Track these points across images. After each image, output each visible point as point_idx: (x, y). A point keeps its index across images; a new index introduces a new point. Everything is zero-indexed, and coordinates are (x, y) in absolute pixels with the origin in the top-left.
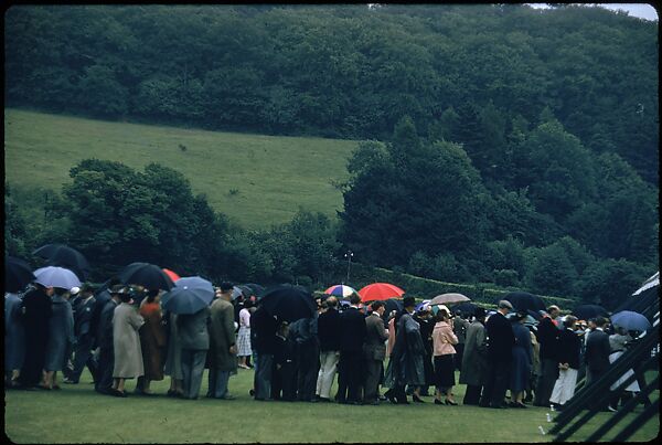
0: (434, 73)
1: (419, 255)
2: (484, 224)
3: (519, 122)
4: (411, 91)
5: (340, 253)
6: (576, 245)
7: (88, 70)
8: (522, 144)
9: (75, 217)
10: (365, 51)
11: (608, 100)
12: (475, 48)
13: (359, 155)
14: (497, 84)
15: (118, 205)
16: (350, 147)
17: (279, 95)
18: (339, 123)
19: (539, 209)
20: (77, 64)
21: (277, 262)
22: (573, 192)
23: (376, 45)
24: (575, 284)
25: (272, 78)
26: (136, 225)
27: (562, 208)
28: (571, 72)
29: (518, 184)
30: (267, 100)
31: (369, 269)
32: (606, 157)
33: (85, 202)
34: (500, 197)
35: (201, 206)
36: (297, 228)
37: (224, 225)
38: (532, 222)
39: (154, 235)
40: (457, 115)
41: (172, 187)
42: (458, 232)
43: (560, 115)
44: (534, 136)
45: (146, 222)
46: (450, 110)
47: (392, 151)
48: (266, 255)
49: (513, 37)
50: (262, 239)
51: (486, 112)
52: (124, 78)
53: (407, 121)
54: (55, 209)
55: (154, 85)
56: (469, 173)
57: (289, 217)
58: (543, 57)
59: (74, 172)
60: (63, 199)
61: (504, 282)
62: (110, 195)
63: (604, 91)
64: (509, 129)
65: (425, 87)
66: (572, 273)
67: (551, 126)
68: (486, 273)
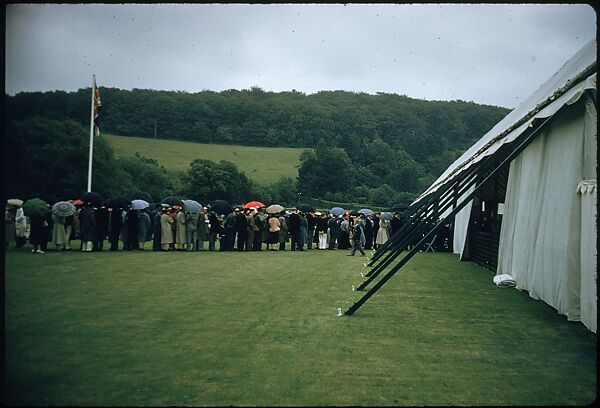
0: (332, 121)
1: (328, 193)
2: (353, 180)
3: (366, 140)
4: (323, 128)
6: (389, 187)
7: (197, 123)
8: (367, 148)
9: (193, 182)
10: (305, 113)
11: (400, 130)
12: (349, 111)
13: (304, 154)
14: (357, 125)
15: (210, 177)
16: (299, 151)
17: (271, 131)
18: (296, 142)
19: (374, 174)
20: (192, 121)
22: (387, 166)
23: (310, 111)
25: (269, 124)
26: (217, 185)
27: (383, 173)
28: (385, 120)
29: (366, 164)
30: (267, 133)
32: (400, 152)
33: (196, 176)
34: (359, 169)
35: (242, 177)
36: (280, 184)
37: (251, 184)
38: (373, 179)
39: (224, 188)
40: (341, 138)
41: (230, 169)
42: (343, 184)
43: (382, 136)
44: (372, 145)
45: (221, 184)
46: (339, 136)
47: (317, 153)
49: (362, 107)
50: (266, 189)
51: (353, 136)
52: (210, 126)
53: (322, 140)
54: (185, 179)
55: (223, 129)
56: (347, 160)
57: (277, 180)
58: (374, 114)
59: (191, 164)
60: (187, 175)
61: (360, 202)
62: (206, 173)
63: (399, 127)
64: (362, 142)
65: (329, 127)
66: (388, 198)
67: (378, 141)
68: (354, 199)
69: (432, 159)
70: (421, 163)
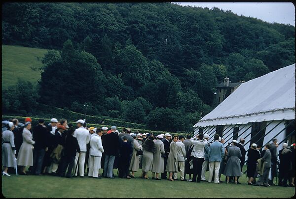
0: (74, 19)
1: (76, 103)
2: (103, 90)
3: (118, 44)
5: (39, 100)
6: (145, 101)
8: (119, 55)
11: (151, 37)
12: (92, 9)
13: (47, 56)
16: (43, 52)
18: (30, 40)
19: (126, 84)
21: (11, 103)
24: (146, 118)
27: (136, 84)
28: (136, 22)
29: (116, 73)
31: (53, 108)
32: (154, 61)
34: (109, 77)
40: (91, 40)
42: (93, 93)
43: (135, 43)
44: (124, 52)
46: (88, 38)
47: (63, 56)
48: (6, 100)
53: (69, 42)
56: (96, 66)
58: (123, 16)
61: (113, 116)
63: (150, 33)
64: (113, 48)
65: (70, 26)
66: (145, 113)
67: (130, 47)
68: (105, 112)
69: (190, 72)
70: (177, 75)
